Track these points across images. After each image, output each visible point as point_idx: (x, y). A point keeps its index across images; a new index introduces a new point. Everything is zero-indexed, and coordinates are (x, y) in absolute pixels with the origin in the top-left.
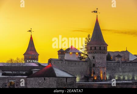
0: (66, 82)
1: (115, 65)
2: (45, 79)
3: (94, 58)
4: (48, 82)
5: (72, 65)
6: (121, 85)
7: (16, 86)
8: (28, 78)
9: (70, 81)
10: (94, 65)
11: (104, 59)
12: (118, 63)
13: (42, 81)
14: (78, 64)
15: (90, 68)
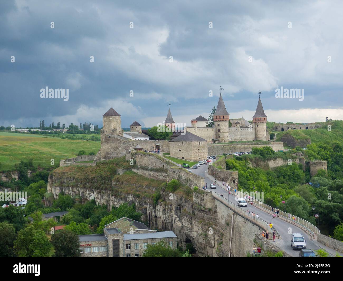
0: (199, 145)
1: (235, 130)
2: (183, 142)
3: (219, 125)
4: (185, 145)
5: (203, 131)
6: (240, 145)
7: (161, 148)
8: (170, 142)
9: (202, 144)
10: (219, 130)
11: (227, 125)
12: (237, 129)
13: (181, 145)
14: (207, 130)
15: (216, 133)
